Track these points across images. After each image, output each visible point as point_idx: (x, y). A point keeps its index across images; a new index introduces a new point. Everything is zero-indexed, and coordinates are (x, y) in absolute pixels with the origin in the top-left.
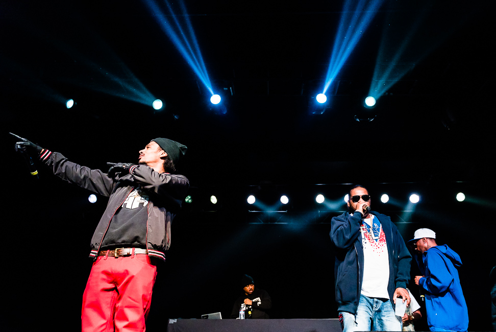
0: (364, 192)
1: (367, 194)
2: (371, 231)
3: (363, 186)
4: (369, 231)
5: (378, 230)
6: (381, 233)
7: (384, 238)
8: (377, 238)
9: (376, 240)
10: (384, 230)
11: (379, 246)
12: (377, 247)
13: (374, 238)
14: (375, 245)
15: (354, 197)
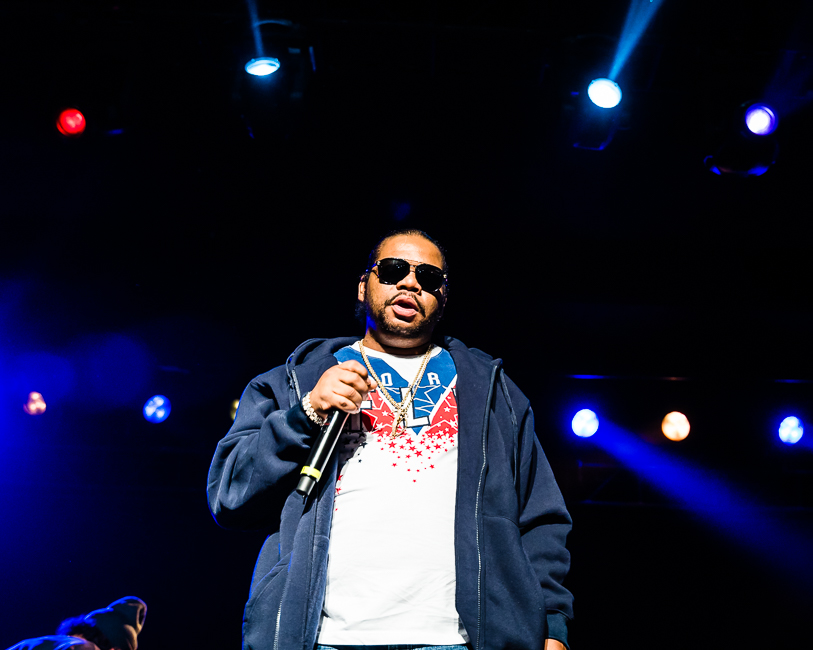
0: (431, 255)
1: (438, 264)
2: (407, 398)
3: (431, 234)
4: (398, 398)
5: (435, 395)
6: (444, 405)
7: (454, 424)
8: (424, 421)
9: (417, 429)
10: (460, 395)
11: (420, 448)
12: (411, 453)
13: (411, 421)
14: (408, 446)
15: (386, 261)
